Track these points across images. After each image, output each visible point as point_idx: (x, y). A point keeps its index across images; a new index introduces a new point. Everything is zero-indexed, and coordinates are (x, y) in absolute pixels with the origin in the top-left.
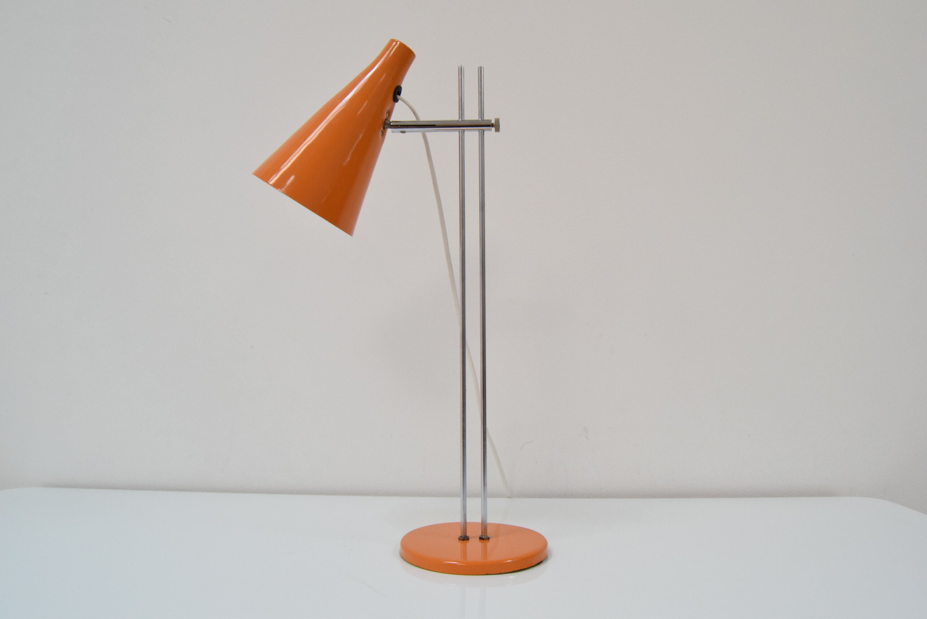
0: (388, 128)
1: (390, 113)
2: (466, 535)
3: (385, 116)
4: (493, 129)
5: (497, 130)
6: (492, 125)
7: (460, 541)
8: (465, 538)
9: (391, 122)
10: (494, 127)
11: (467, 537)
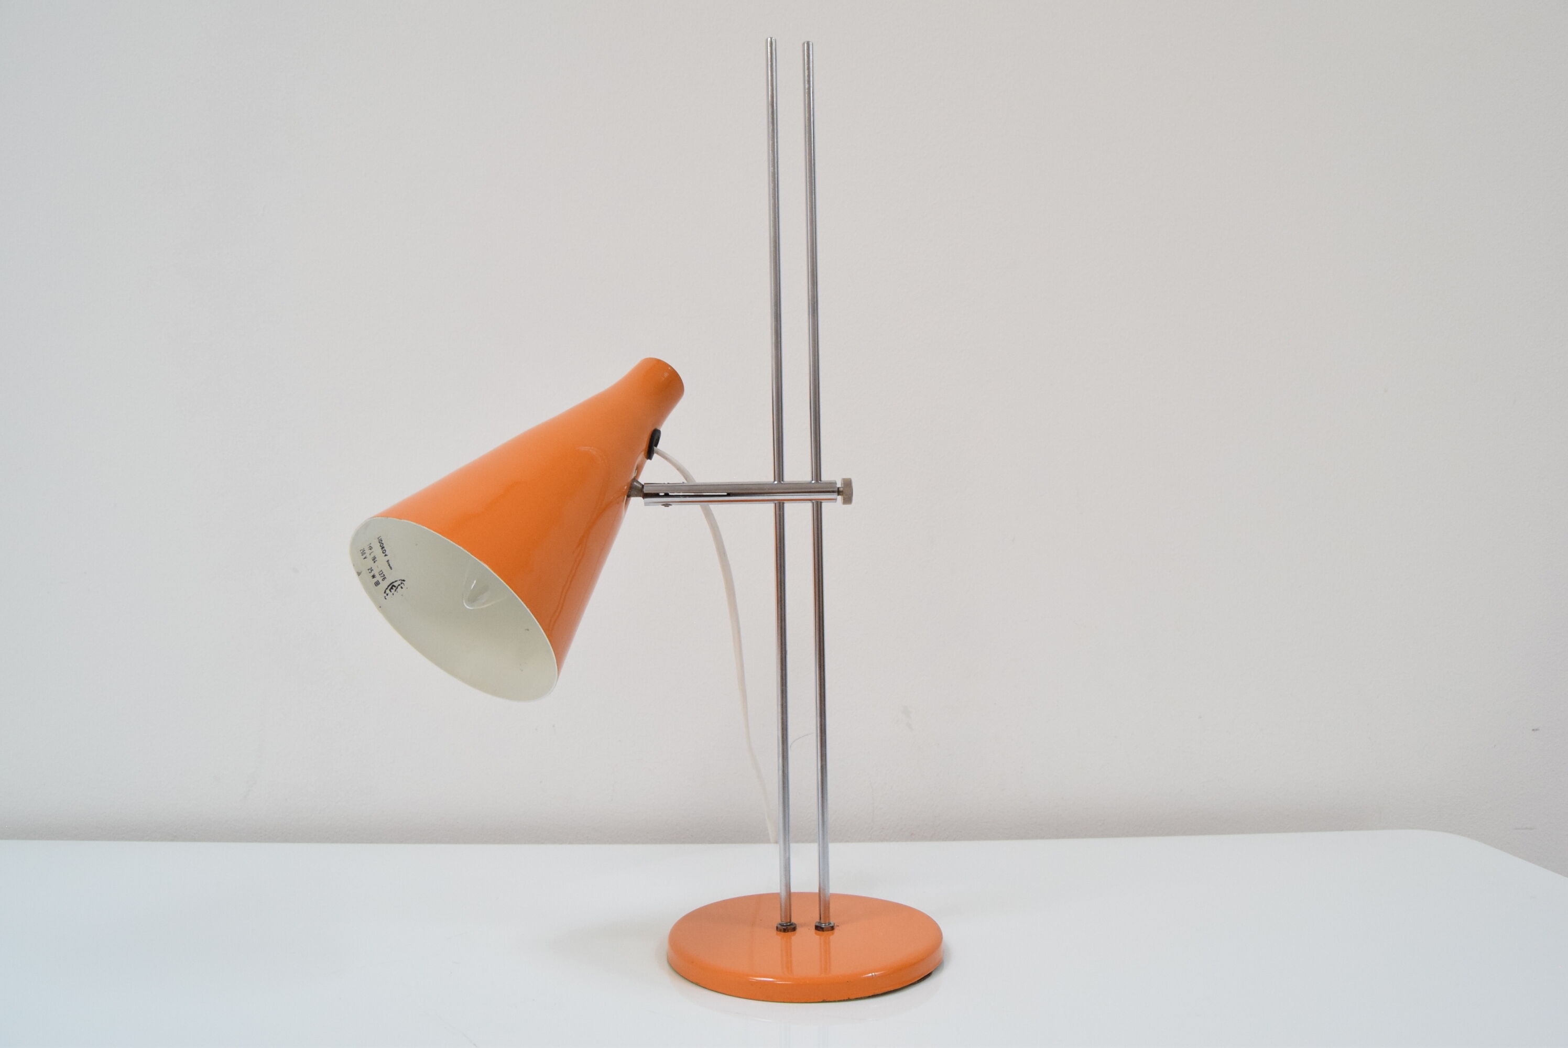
0: (636, 496)
1: (639, 469)
2: (790, 922)
3: (634, 475)
4: (840, 498)
5: (848, 500)
6: (839, 492)
7: (779, 932)
8: (788, 928)
9: (643, 486)
10: (841, 495)
11: (792, 924)
